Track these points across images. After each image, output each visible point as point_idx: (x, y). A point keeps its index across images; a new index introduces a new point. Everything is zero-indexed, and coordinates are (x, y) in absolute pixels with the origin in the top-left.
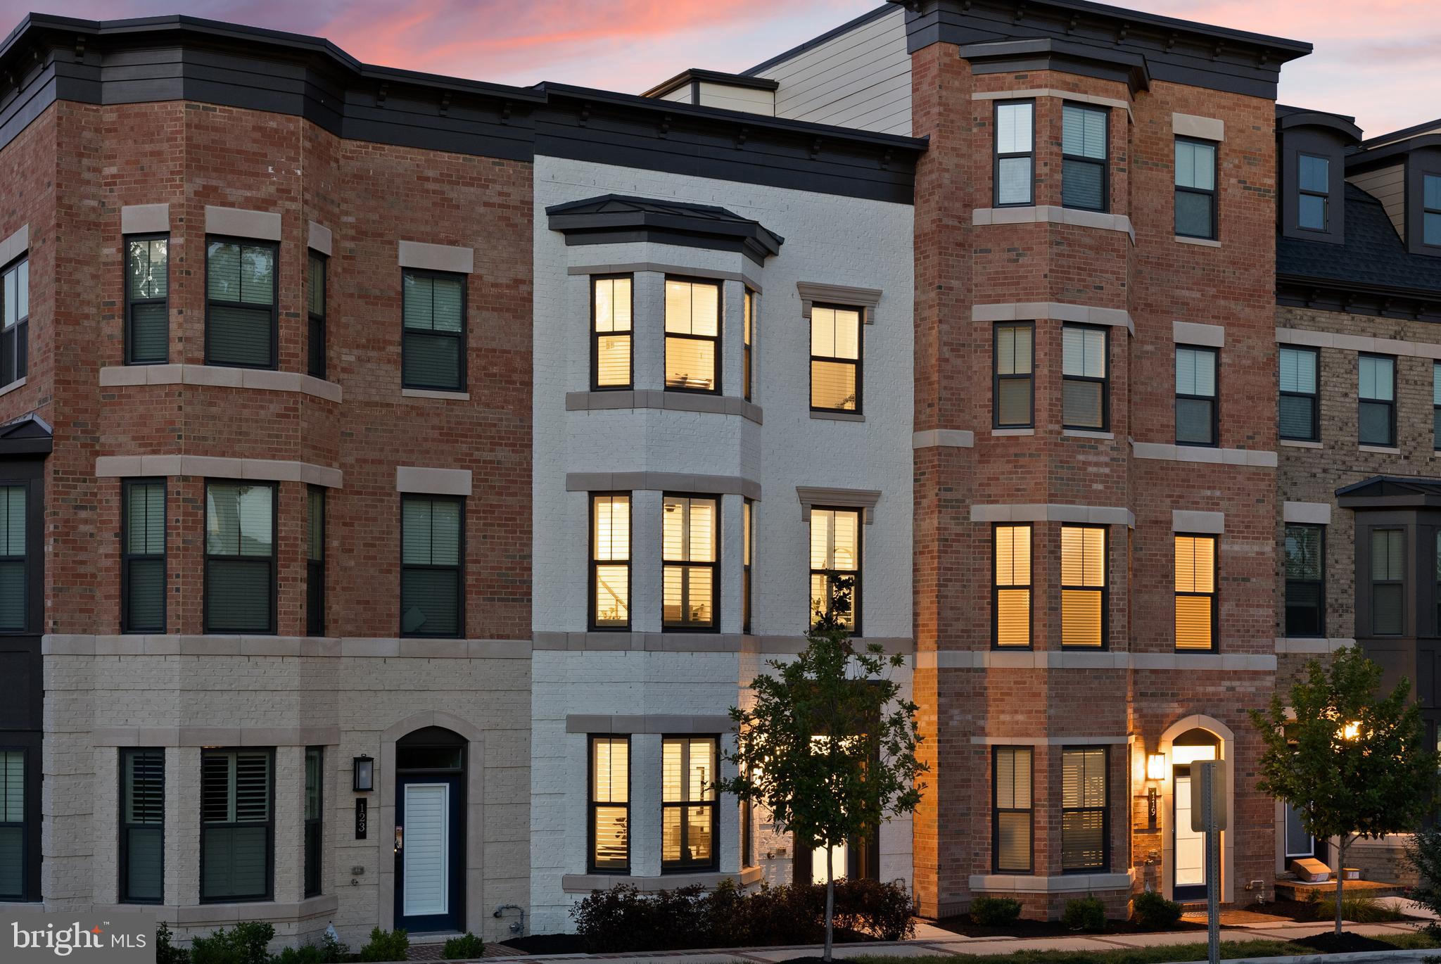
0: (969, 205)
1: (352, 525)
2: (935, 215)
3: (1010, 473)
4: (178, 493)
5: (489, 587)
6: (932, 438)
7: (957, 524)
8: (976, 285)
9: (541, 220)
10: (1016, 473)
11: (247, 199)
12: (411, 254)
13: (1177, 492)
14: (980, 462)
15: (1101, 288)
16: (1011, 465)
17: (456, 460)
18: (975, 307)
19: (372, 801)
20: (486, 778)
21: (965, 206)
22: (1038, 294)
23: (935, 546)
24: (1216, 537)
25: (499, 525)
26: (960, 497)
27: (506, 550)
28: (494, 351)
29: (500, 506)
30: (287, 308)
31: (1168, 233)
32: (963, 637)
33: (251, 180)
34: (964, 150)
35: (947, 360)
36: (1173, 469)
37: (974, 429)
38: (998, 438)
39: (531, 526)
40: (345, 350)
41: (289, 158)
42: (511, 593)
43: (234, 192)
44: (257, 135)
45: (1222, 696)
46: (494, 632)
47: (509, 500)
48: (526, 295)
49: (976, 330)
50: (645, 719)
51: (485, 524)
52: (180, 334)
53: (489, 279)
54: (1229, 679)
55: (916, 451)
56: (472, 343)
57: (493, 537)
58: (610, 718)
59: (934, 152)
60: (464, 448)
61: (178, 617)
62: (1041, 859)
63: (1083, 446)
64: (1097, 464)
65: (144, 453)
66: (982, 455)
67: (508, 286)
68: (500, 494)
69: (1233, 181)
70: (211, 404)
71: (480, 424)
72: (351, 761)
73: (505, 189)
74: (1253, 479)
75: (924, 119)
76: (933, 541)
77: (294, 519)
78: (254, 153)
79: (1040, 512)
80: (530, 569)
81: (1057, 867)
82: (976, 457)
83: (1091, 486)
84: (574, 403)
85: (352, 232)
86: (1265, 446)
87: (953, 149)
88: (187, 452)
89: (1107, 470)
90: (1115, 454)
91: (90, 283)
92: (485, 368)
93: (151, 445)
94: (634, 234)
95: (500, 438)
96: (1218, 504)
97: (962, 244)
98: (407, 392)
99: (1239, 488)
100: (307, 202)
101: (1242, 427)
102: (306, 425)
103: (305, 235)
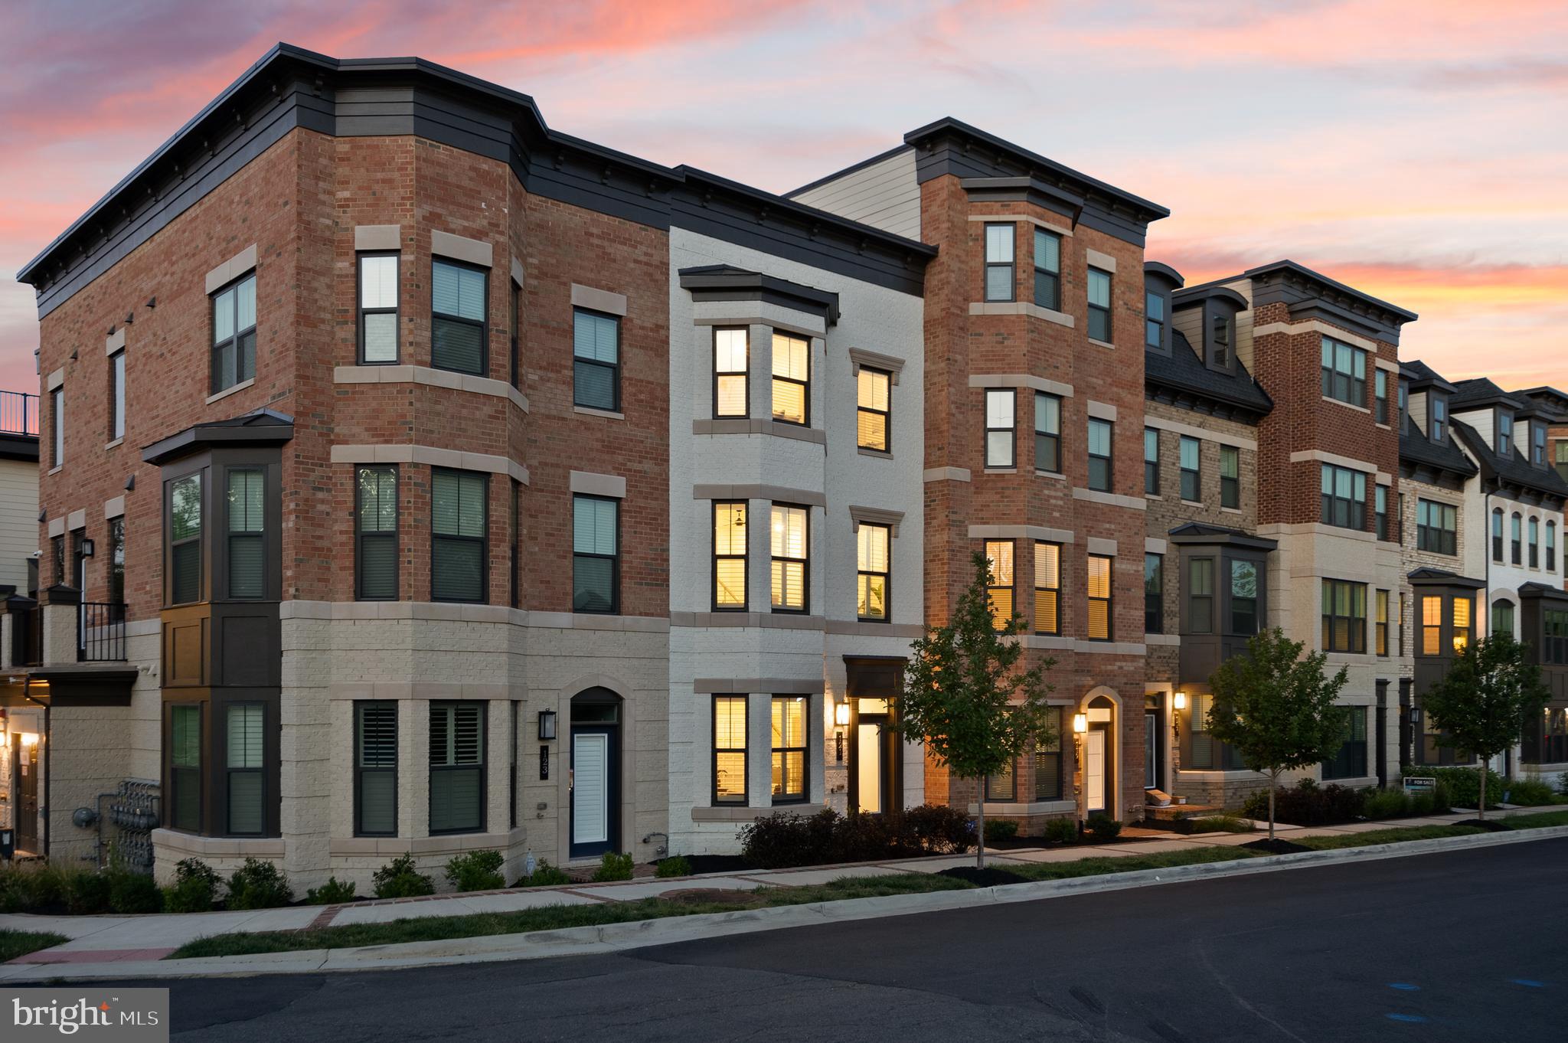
0: (967, 300)
1: (536, 517)
2: (944, 305)
3: (998, 501)
4: (410, 478)
5: (639, 573)
6: (940, 473)
7: (960, 539)
8: (972, 360)
9: (675, 280)
10: (1003, 501)
11: (465, 228)
12: (580, 294)
13: (1091, 523)
14: (975, 493)
15: (1057, 367)
16: (999, 496)
17: (614, 468)
18: (971, 377)
19: (552, 749)
20: (637, 729)
21: (965, 300)
22: (1018, 368)
23: (946, 555)
24: (1111, 557)
25: (646, 523)
26: (961, 519)
27: (651, 544)
28: (642, 381)
29: (646, 508)
30: (497, 325)
31: (1084, 335)
33: (468, 212)
34: (964, 258)
35: (954, 415)
37: (970, 468)
38: (989, 475)
39: (668, 525)
40: (530, 370)
41: (498, 198)
42: (655, 579)
43: (455, 220)
44: (473, 174)
45: (1115, 673)
46: (642, 610)
47: (654, 504)
48: (664, 338)
49: (972, 393)
50: (760, 681)
51: (636, 522)
52: (411, 339)
53: (638, 322)
54: (1120, 661)
55: (926, 484)
56: (626, 373)
57: (641, 533)
58: (731, 681)
59: (943, 257)
60: (620, 459)
61: (410, 586)
62: (1021, 790)
63: (1047, 484)
64: (1055, 498)
65: (377, 443)
66: (977, 488)
67: (652, 330)
68: (646, 498)
69: (1121, 302)
70: (437, 402)
71: (631, 440)
72: (536, 714)
73: (649, 251)
74: (1133, 518)
75: (933, 233)
76: (943, 551)
77: (503, 505)
78: (471, 190)
79: (1021, 531)
80: (668, 560)
81: (1033, 796)
82: (973, 489)
83: (1052, 514)
84: (699, 428)
86: (1138, 495)
87: (957, 256)
88: (417, 442)
89: (1061, 503)
90: (1065, 491)
91: (326, 292)
92: (635, 395)
93: (384, 435)
94: (750, 294)
95: (647, 452)
96: (1112, 534)
97: (961, 329)
98: (577, 409)
99: (1125, 524)
100: (511, 238)
101: (1126, 480)
102: (510, 427)
103: (510, 265)
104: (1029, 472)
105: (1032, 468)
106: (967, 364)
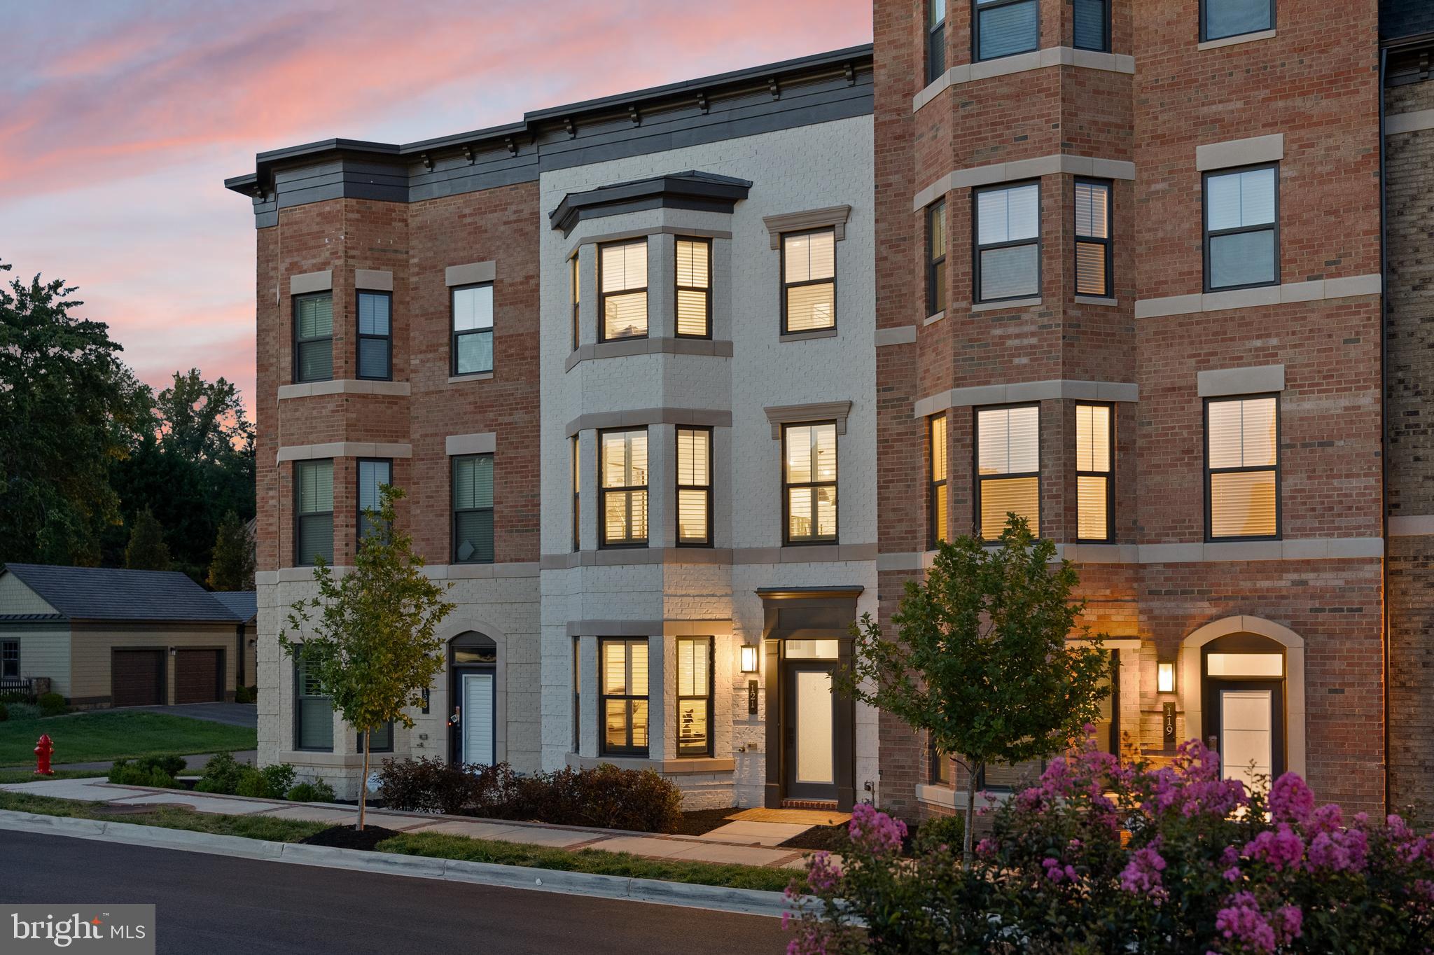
0: (909, 94)
1: (418, 483)
5: (509, 521)
7: (900, 423)
8: (917, 174)
9: (545, 223)
10: (937, 360)
11: (314, 265)
12: (455, 275)
13: (1207, 348)
14: (920, 355)
16: (935, 354)
17: (485, 426)
18: (915, 196)
21: (905, 96)
22: (947, 166)
24: (1275, 394)
25: (516, 473)
26: (902, 395)
27: (522, 492)
28: (512, 336)
29: (516, 458)
31: (1188, 43)
32: (907, 538)
33: (316, 251)
35: (885, 259)
36: (1198, 323)
37: (915, 323)
38: (926, 328)
39: (539, 471)
40: (413, 357)
41: (337, 230)
42: (525, 525)
43: (307, 262)
44: (318, 219)
45: (1284, 593)
46: (512, 556)
47: (523, 452)
48: (535, 287)
49: (916, 219)
50: (582, 624)
53: (507, 281)
54: (1298, 571)
56: (496, 333)
57: (512, 482)
60: (491, 415)
63: (1001, 319)
64: (1018, 336)
66: (921, 348)
67: (521, 283)
68: (517, 448)
70: (296, 410)
71: (502, 395)
73: (520, 207)
74: (1338, 315)
77: (341, 483)
78: (317, 232)
79: (947, 398)
80: (539, 505)
82: (918, 350)
83: (1011, 361)
84: (568, 366)
85: (416, 269)
86: (1359, 269)
89: (1034, 341)
90: (1045, 320)
92: (505, 351)
95: (516, 403)
96: (1275, 355)
97: (900, 137)
98: (451, 380)
99: (1311, 331)
100: (353, 257)
101: (1317, 252)
102: (354, 416)
103: (350, 280)
104: (956, 311)
105: (964, 304)
106: (912, 181)
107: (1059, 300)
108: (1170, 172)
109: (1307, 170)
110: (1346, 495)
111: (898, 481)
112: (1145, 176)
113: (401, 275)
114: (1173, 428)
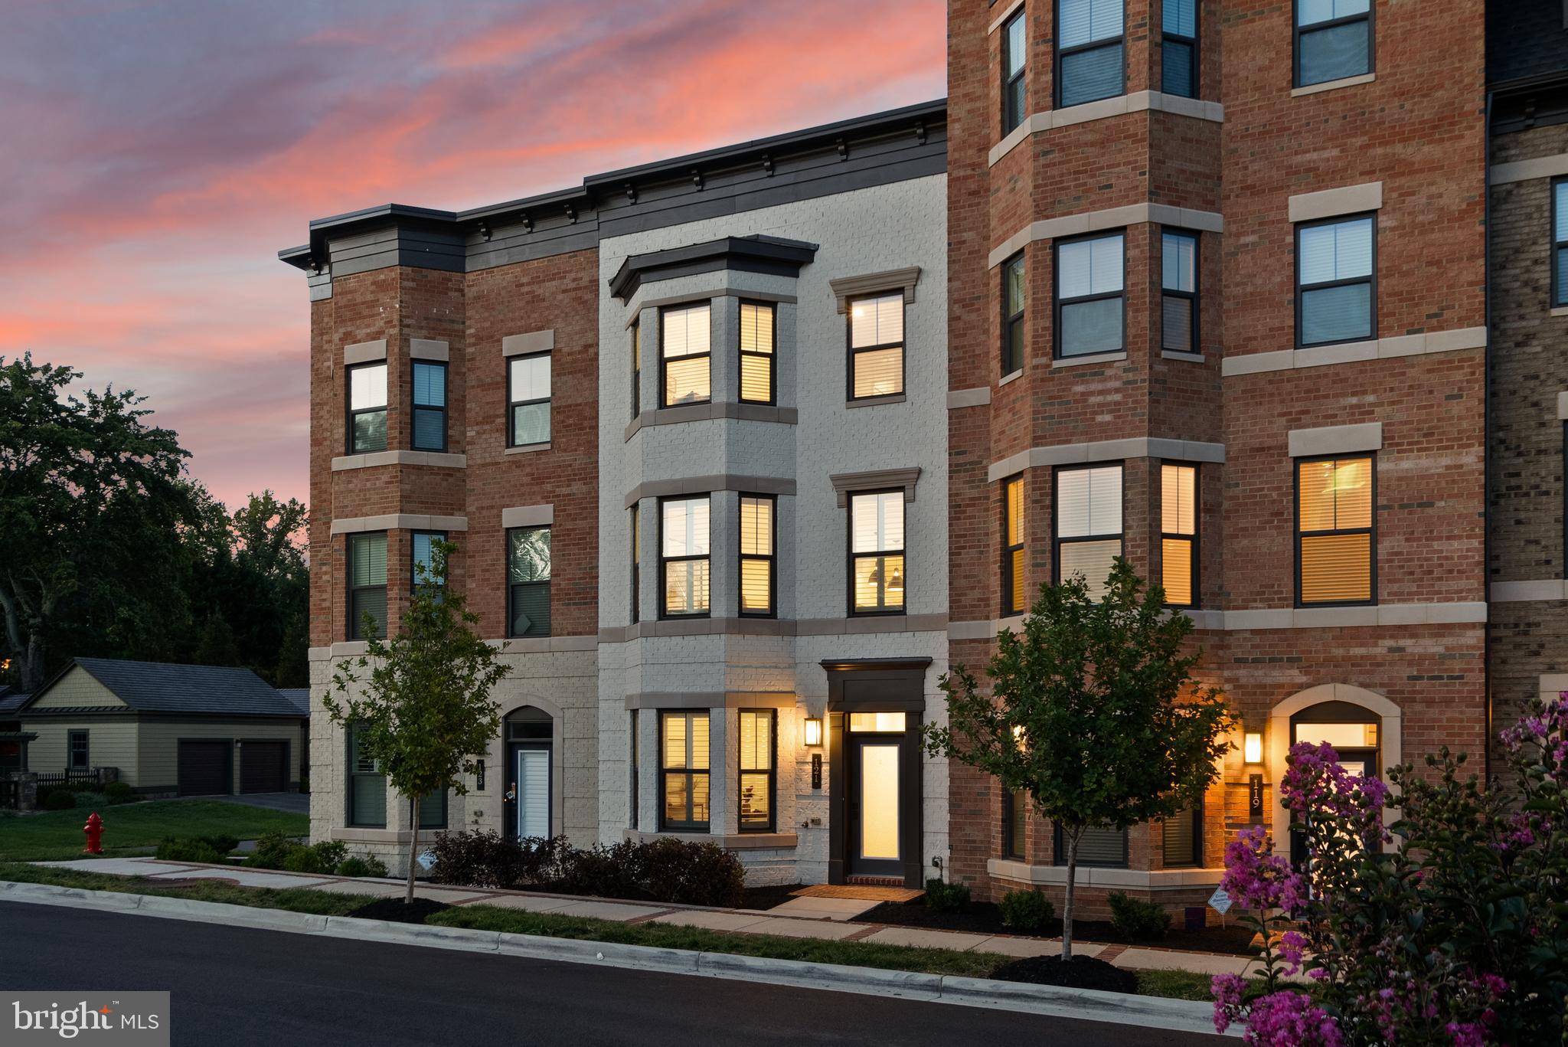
0: (984, 148)
1: (474, 556)
3: (1011, 422)
5: (566, 594)
7: (973, 488)
8: (992, 231)
9: (605, 290)
10: (1014, 421)
11: (368, 335)
12: (512, 345)
13: (1298, 407)
14: (994, 417)
16: (1011, 414)
17: (543, 498)
18: (991, 253)
19: (487, 763)
20: (566, 746)
21: (980, 150)
22: (1027, 218)
24: (1371, 454)
25: (574, 545)
26: (975, 458)
27: (579, 564)
28: (570, 406)
29: (573, 530)
31: (1280, 89)
33: (370, 321)
35: (959, 318)
36: (1289, 380)
37: (989, 384)
38: (1003, 387)
39: (597, 542)
40: (466, 429)
41: (391, 298)
42: (583, 598)
43: (360, 332)
44: (373, 288)
46: (570, 630)
47: (580, 524)
48: (593, 356)
49: (991, 277)
53: (566, 350)
56: (554, 403)
57: (570, 555)
60: (549, 487)
62: (1028, 844)
63: (1084, 375)
64: (1101, 393)
66: (996, 409)
67: (580, 353)
68: (575, 520)
70: (349, 482)
71: (560, 466)
73: (579, 275)
74: (1439, 370)
77: (394, 555)
78: (369, 302)
80: (597, 578)
81: (1047, 856)
82: (992, 412)
83: (1094, 419)
84: (627, 436)
85: (472, 340)
86: (1463, 322)
87: (965, 95)
89: (1118, 397)
90: (1130, 376)
92: (563, 422)
95: (575, 475)
96: (1372, 412)
97: (975, 193)
98: (508, 451)
99: (1411, 387)
100: (408, 326)
101: (1417, 305)
102: (408, 487)
103: (405, 350)
104: (1035, 367)
105: (1044, 360)
106: (987, 238)
107: (1145, 355)
108: (1260, 224)
109: (1407, 220)
110: (1446, 558)
111: (970, 547)
112: (1234, 228)
113: (457, 346)
114: (1262, 489)
